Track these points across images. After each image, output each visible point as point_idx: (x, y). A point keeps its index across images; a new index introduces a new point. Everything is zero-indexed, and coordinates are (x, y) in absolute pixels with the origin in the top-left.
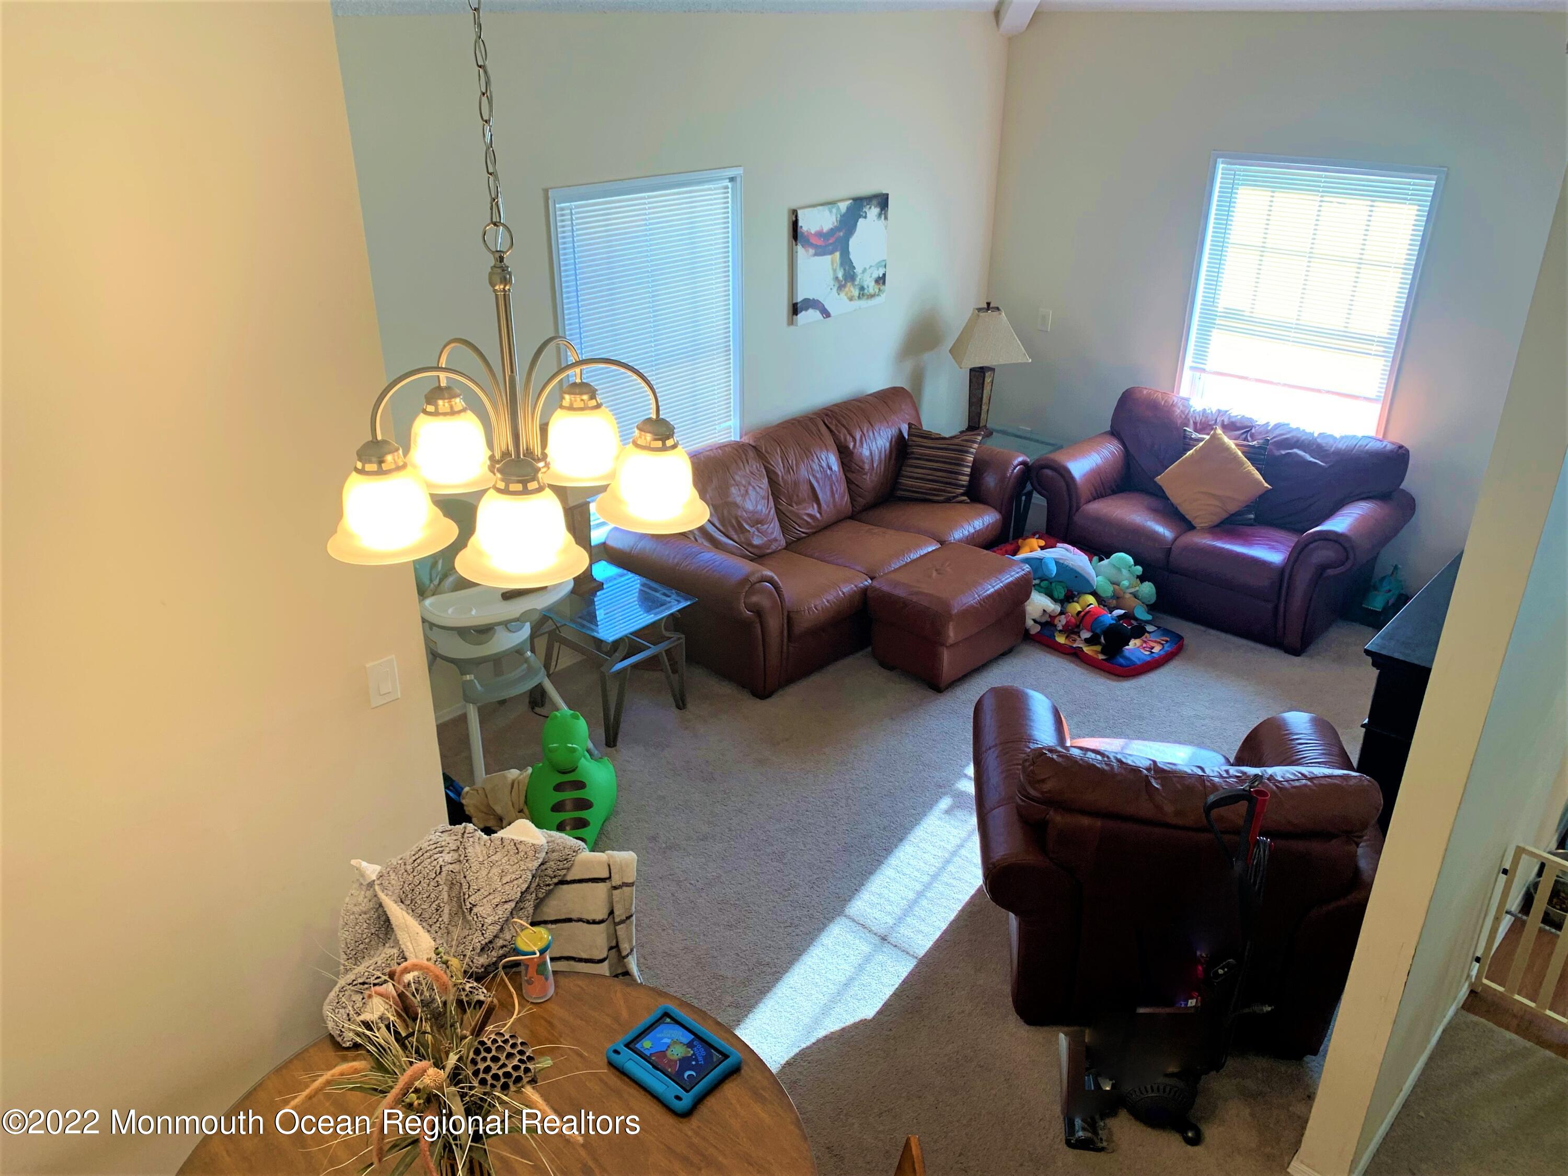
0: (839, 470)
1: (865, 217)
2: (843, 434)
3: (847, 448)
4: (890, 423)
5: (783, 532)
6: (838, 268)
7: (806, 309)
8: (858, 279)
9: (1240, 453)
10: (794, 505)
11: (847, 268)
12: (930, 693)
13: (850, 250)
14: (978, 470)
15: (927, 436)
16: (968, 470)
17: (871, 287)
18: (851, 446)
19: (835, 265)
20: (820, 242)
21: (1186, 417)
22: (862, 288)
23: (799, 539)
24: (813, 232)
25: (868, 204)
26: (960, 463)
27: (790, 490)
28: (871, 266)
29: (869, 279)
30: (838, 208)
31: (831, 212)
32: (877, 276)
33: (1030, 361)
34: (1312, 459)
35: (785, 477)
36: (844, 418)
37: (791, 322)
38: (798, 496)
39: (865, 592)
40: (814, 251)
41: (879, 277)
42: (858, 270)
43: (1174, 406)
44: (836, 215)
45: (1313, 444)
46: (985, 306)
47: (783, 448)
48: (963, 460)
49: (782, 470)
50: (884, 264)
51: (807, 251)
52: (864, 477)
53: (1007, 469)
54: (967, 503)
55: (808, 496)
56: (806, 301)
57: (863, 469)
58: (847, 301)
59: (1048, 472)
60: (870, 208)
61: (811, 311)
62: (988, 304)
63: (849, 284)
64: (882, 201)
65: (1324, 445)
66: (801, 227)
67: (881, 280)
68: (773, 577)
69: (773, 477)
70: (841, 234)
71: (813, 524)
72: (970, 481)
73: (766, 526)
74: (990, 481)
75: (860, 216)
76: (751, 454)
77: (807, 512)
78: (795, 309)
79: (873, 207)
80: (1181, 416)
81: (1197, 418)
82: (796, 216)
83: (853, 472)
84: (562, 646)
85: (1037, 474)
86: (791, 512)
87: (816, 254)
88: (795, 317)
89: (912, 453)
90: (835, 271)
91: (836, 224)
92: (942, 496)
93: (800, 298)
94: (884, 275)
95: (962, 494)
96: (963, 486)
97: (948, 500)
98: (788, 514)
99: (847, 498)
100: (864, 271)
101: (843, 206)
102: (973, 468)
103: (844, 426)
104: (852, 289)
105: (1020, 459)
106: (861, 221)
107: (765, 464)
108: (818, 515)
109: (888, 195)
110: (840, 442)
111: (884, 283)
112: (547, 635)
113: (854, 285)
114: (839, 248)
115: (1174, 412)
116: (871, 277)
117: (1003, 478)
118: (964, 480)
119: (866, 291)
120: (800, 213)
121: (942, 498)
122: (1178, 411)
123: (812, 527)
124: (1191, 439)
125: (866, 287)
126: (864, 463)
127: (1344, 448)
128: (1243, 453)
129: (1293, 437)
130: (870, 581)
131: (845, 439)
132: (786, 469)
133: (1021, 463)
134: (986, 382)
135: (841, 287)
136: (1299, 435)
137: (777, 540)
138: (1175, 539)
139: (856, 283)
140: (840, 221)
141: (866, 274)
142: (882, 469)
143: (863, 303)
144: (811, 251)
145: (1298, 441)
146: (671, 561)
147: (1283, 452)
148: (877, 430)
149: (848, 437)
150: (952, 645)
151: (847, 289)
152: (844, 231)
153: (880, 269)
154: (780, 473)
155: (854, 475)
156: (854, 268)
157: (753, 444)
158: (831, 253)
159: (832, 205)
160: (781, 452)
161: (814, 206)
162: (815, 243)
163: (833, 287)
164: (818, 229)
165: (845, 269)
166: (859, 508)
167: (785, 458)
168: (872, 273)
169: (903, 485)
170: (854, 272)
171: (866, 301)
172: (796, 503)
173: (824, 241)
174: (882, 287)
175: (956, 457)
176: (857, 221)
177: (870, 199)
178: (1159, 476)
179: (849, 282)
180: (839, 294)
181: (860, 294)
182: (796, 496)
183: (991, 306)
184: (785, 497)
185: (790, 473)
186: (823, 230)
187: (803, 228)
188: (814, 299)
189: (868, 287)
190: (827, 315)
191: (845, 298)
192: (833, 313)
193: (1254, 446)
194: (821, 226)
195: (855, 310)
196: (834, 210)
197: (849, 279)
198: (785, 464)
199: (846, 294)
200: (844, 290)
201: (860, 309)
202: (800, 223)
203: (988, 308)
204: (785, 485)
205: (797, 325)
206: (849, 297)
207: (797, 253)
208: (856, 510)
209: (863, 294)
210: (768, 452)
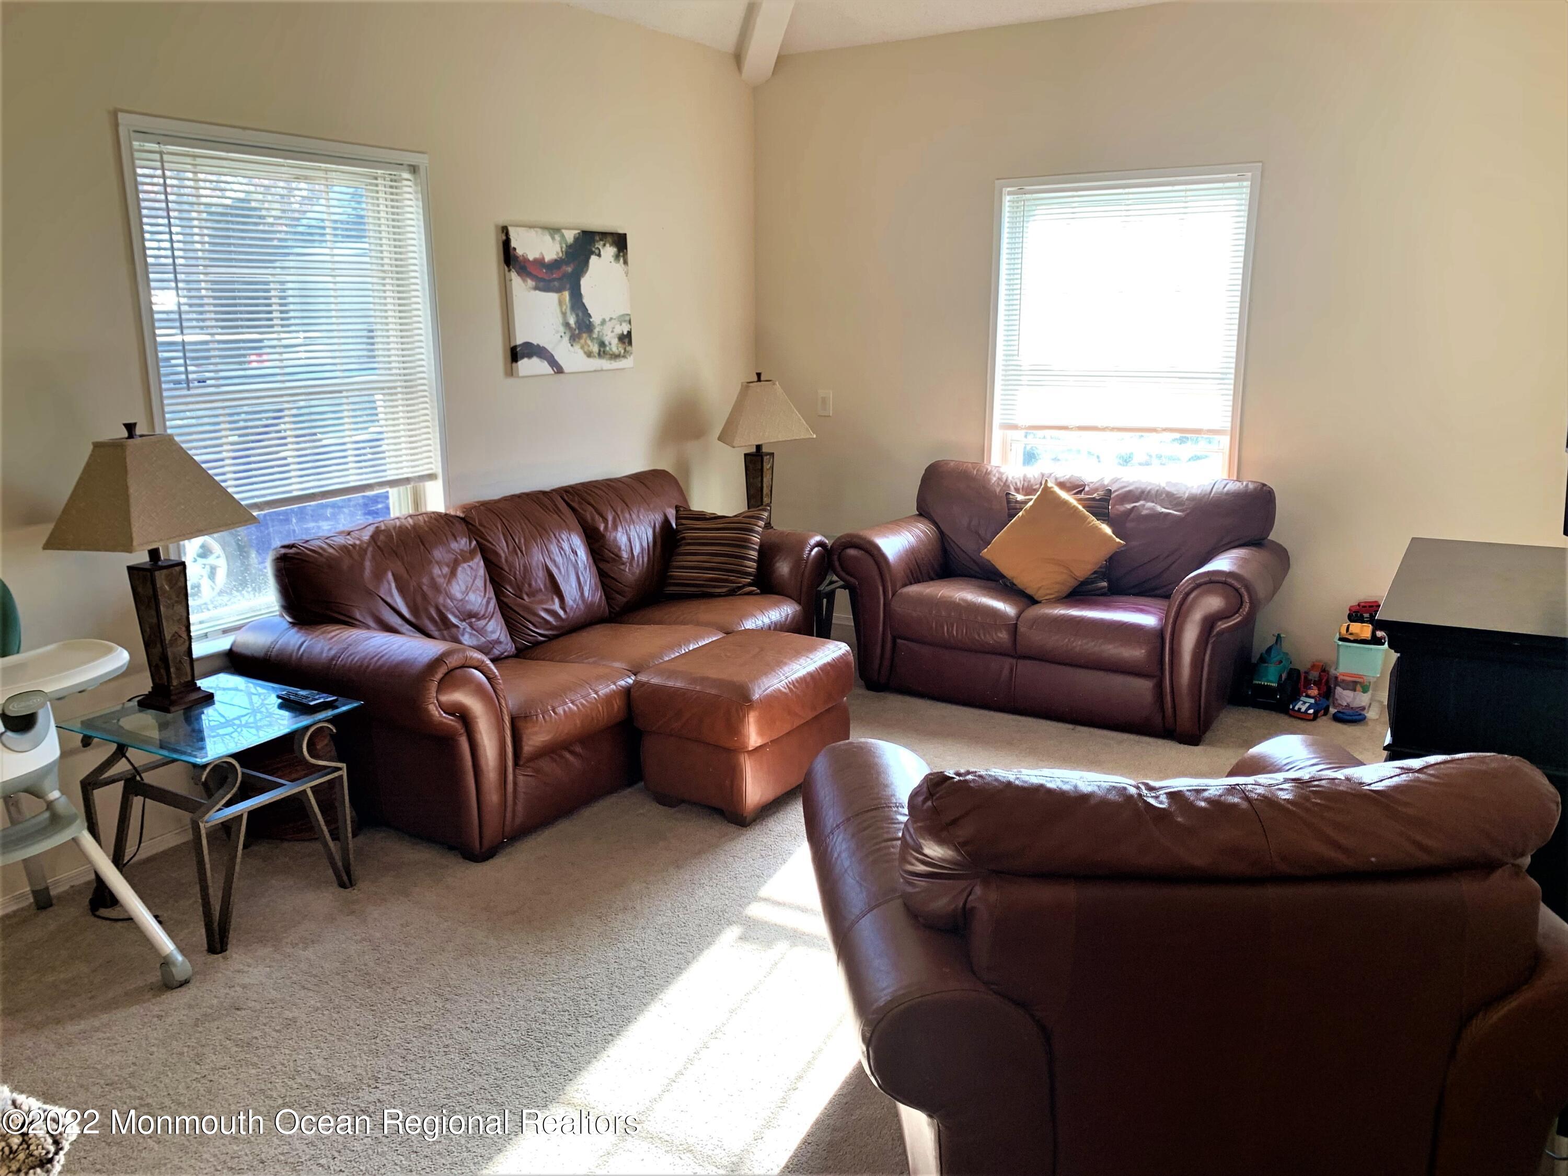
0: (587, 560)
1: (599, 255)
2: (589, 513)
3: (597, 530)
4: (652, 506)
5: (510, 634)
6: (568, 312)
7: (530, 356)
8: (596, 331)
9: (1080, 507)
10: (525, 597)
11: (580, 314)
12: (732, 828)
13: (583, 291)
14: (768, 553)
15: (701, 517)
16: (754, 554)
17: (614, 346)
18: (602, 528)
19: (564, 307)
20: (542, 273)
21: (1005, 484)
22: (602, 344)
23: (537, 644)
24: (531, 258)
25: (601, 240)
26: (744, 544)
27: (518, 577)
28: (611, 319)
29: (610, 335)
30: (563, 236)
31: (553, 238)
32: (620, 332)
33: (815, 436)
34: (1164, 510)
35: (510, 559)
36: (589, 495)
37: (510, 373)
38: (530, 585)
39: (627, 692)
40: (534, 283)
41: (623, 334)
42: (596, 319)
43: (989, 474)
44: (561, 244)
45: (1162, 493)
46: (756, 379)
47: (504, 520)
48: (749, 541)
49: (506, 550)
50: (627, 318)
51: (524, 281)
52: (622, 567)
53: (802, 549)
54: (757, 594)
55: (545, 585)
56: (527, 345)
57: (620, 557)
58: (584, 357)
59: (852, 552)
60: (604, 245)
61: (535, 360)
62: (759, 375)
63: (585, 335)
64: (620, 242)
65: (1175, 493)
66: (515, 249)
67: (626, 339)
68: (483, 662)
69: (493, 558)
70: (569, 269)
71: (554, 623)
72: (758, 569)
73: (482, 623)
74: (784, 568)
75: (593, 253)
76: (461, 527)
77: (545, 606)
78: (515, 354)
79: (608, 245)
80: (998, 484)
81: (1018, 484)
82: (507, 234)
83: (608, 562)
84: (147, 799)
85: (840, 553)
86: (520, 605)
87: (536, 288)
88: (514, 365)
89: (684, 538)
90: (564, 314)
91: (561, 255)
92: (724, 587)
93: (519, 341)
94: (629, 333)
95: (750, 585)
96: (749, 574)
97: (732, 593)
98: (516, 609)
99: (599, 594)
100: (603, 322)
101: (570, 236)
102: (760, 552)
103: (589, 504)
104: (589, 342)
105: (818, 538)
106: (593, 259)
107: (479, 539)
108: (561, 613)
109: (625, 234)
110: (586, 521)
111: (630, 343)
112: (122, 783)
113: (592, 339)
114: (568, 286)
115: (989, 480)
116: (612, 332)
117: (798, 562)
118: (751, 567)
119: (608, 349)
120: (512, 231)
121: (724, 590)
122: (995, 479)
123: (553, 628)
124: (1017, 502)
125: (607, 343)
126: (620, 549)
127: (1199, 492)
128: (1084, 507)
129: (1137, 488)
130: (633, 677)
131: (593, 519)
132: (511, 547)
133: (819, 544)
134: (765, 470)
135: (574, 339)
136: (1143, 486)
137: (500, 643)
138: (1019, 616)
139: (595, 336)
140: (566, 253)
141: (605, 327)
142: (646, 559)
143: (605, 364)
144: (531, 283)
145: (1143, 492)
146: (324, 655)
147: (1129, 506)
148: (636, 512)
149: (597, 517)
150: (756, 749)
151: (582, 341)
152: (572, 265)
153: (624, 324)
154: (503, 555)
155: (608, 565)
156: (590, 316)
157: (462, 515)
158: (558, 290)
159: (554, 230)
160: (502, 526)
161: (531, 227)
162: (534, 273)
163: (563, 334)
164: (537, 256)
165: (577, 315)
166: (617, 609)
167: (508, 534)
168: (614, 328)
169: (672, 577)
170: (590, 321)
171: (609, 362)
172: (528, 595)
173: (546, 273)
174: (628, 348)
175: (740, 538)
176: (589, 258)
177: (604, 235)
178: (986, 550)
179: (584, 332)
180: (572, 345)
181: (600, 351)
182: (526, 585)
183: (762, 378)
184: (511, 586)
185: (517, 554)
186: (543, 259)
187: (517, 251)
188: (538, 345)
189: (610, 344)
190: (559, 370)
191: (581, 352)
192: (566, 369)
193: (1094, 499)
194: (542, 253)
195: (595, 371)
196: (557, 237)
197: (584, 330)
198: (509, 542)
199: (582, 348)
200: (578, 342)
201: (602, 370)
202: (513, 244)
203: (759, 380)
204: (510, 570)
205: (518, 377)
206: (585, 353)
207: (511, 280)
208: (614, 609)
209: (604, 352)
210: (484, 527)
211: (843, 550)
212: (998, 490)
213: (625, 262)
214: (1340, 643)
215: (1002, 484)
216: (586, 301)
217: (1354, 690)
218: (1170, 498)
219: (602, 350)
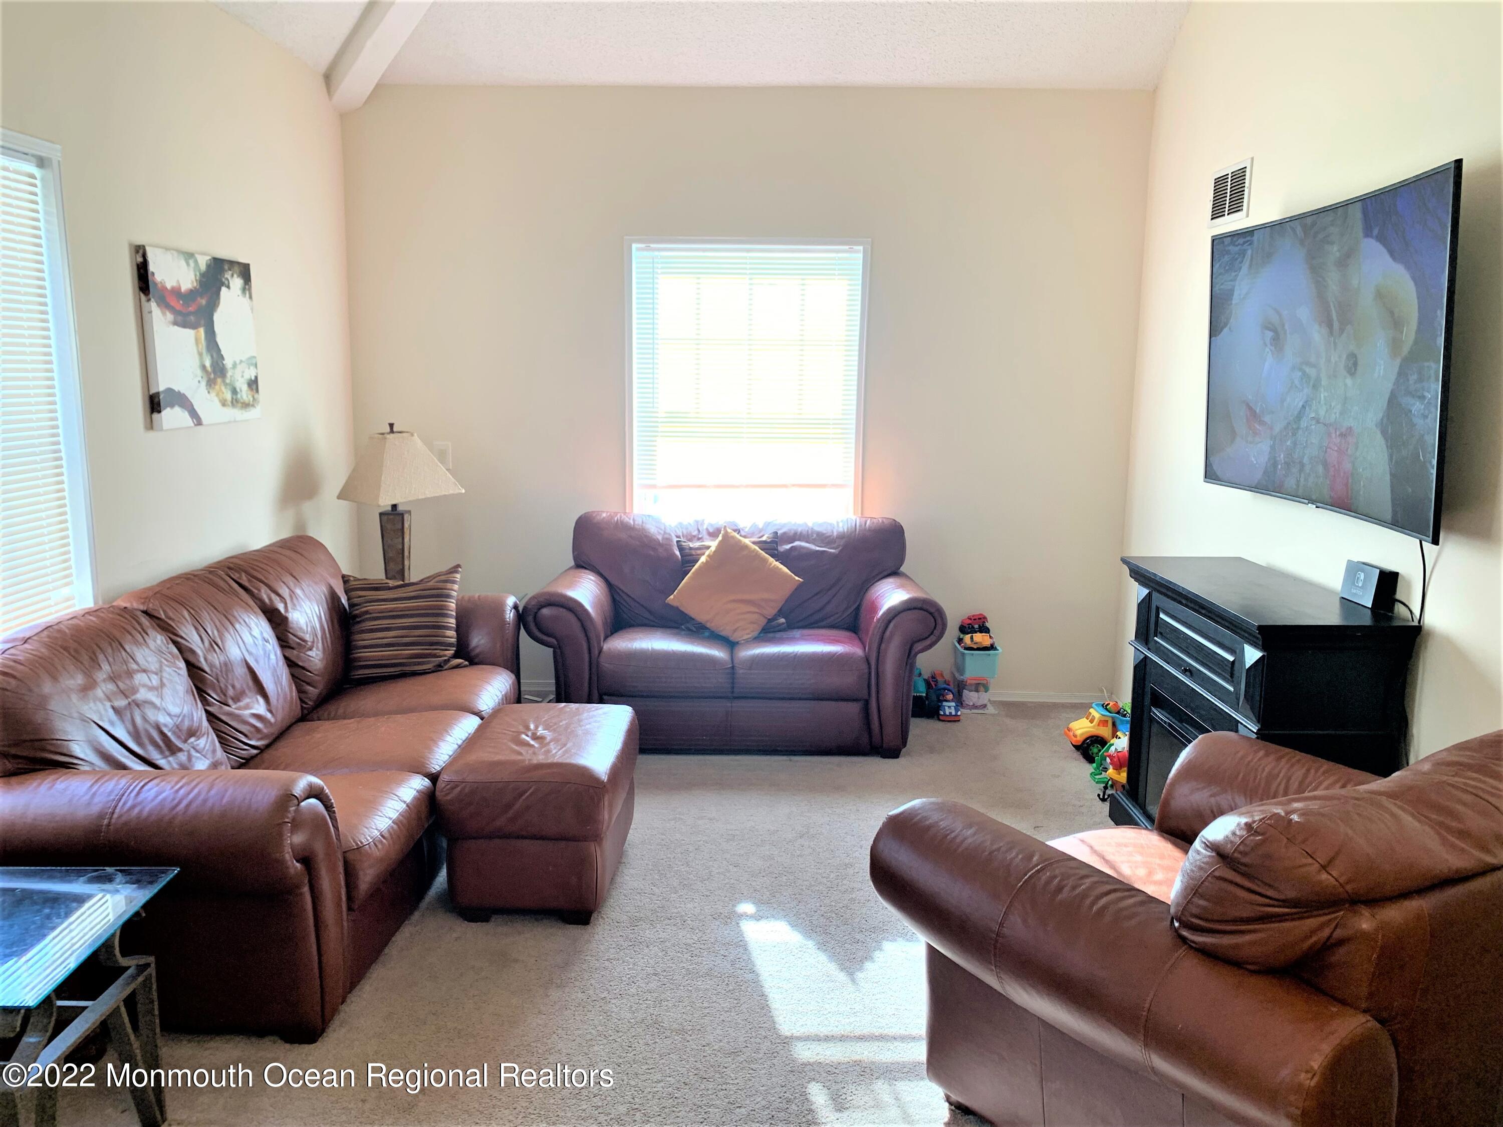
0: (278, 648)
1: (228, 287)
2: (263, 592)
3: (278, 613)
5: (224, 748)
6: (204, 351)
7: (172, 405)
8: (229, 375)
9: (757, 548)
10: (230, 702)
11: (214, 355)
13: (216, 329)
14: (464, 620)
16: (452, 622)
17: (245, 394)
18: (281, 608)
19: (200, 347)
20: (178, 305)
22: (234, 391)
23: (250, 758)
24: (169, 286)
25: (230, 270)
26: (441, 612)
27: (220, 678)
28: (241, 361)
29: (241, 380)
30: (196, 262)
31: (188, 264)
32: (249, 377)
33: (463, 491)
34: (818, 548)
35: (209, 657)
36: (260, 570)
37: (150, 426)
38: (233, 687)
40: (172, 317)
41: (251, 380)
42: (228, 362)
44: (195, 271)
45: (812, 533)
46: (388, 429)
47: (189, 609)
48: (445, 608)
49: (201, 646)
50: (254, 361)
51: (164, 314)
52: (310, 653)
53: (498, 617)
54: (466, 666)
55: (248, 685)
56: (168, 392)
57: (304, 642)
58: (219, 405)
59: (545, 611)
60: (232, 276)
61: (177, 409)
62: (391, 425)
63: (219, 380)
64: (245, 272)
65: (825, 532)
66: (153, 274)
67: (253, 384)
69: (191, 658)
70: (203, 302)
71: (265, 731)
72: (458, 638)
73: (200, 741)
74: (481, 635)
75: (223, 284)
76: (144, 620)
77: (254, 711)
78: (154, 404)
79: (235, 276)
81: (678, 531)
82: (144, 256)
83: (293, 648)
85: (536, 613)
86: (229, 714)
87: (175, 323)
88: (154, 417)
89: (360, 613)
90: (200, 354)
91: (195, 284)
92: (428, 663)
93: (159, 387)
94: (256, 377)
95: (454, 657)
96: (451, 645)
97: (439, 668)
98: (223, 718)
99: (293, 688)
100: (235, 366)
101: (203, 262)
102: (458, 619)
103: (260, 581)
104: (223, 388)
105: (513, 601)
106: (224, 289)
107: (173, 638)
108: (269, 716)
109: (249, 265)
110: (263, 602)
111: (257, 390)
113: (226, 385)
114: (202, 322)
118: (451, 635)
119: (239, 396)
120: (148, 252)
121: (429, 666)
123: (264, 736)
124: (691, 549)
125: (238, 390)
126: (303, 632)
127: (847, 530)
128: (761, 550)
129: (790, 530)
130: (429, 781)
131: (270, 599)
132: (207, 643)
133: (513, 605)
134: (403, 529)
135: (211, 383)
136: (795, 528)
138: (731, 659)
139: (228, 381)
140: (200, 281)
141: (236, 371)
142: (329, 640)
143: (237, 414)
144: (170, 316)
145: (796, 533)
147: (788, 547)
149: (273, 596)
151: (217, 387)
152: (205, 297)
153: (251, 368)
154: (198, 653)
155: (295, 652)
156: (223, 358)
157: (143, 607)
158: (194, 327)
159: (189, 256)
160: (191, 618)
161: (167, 249)
162: (172, 304)
163: (200, 379)
164: (175, 284)
165: (212, 357)
166: (310, 703)
167: (199, 625)
168: (243, 372)
169: (359, 659)
170: (223, 364)
171: (240, 412)
172: (232, 699)
173: (183, 305)
174: (256, 396)
175: (435, 606)
176: (220, 290)
177: (232, 263)
178: (672, 597)
179: (219, 377)
180: (209, 392)
181: (232, 398)
182: (230, 688)
183: (395, 429)
184: (215, 691)
185: (215, 650)
186: (180, 288)
187: (156, 276)
188: (179, 392)
189: (241, 391)
190: (199, 422)
191: (216, 400)
192: (205, 421)
193: (765, 542)
194: (178, 281)
195: (229, 422)
196: (191, 262)
197: (219, 374)
198: (203, 636)
199: (217, 395)
200: (214, 388)
201: (235, 421)
202: (152, 268)
203: (392, 431)
204: (212, 670)
205: (162, 430)
206: (220, 401)
207: (150, 312)
208: (306, 703)
209: (236, 400)
210: (170, 619)
211: (539, 609)
212: (660, 538)
213: (251, 297)
214: (966, 652)
215: (662, 532)
216: (219, 339)
217: (977, 691)
218: (822, 538)
219: (234, 397)
